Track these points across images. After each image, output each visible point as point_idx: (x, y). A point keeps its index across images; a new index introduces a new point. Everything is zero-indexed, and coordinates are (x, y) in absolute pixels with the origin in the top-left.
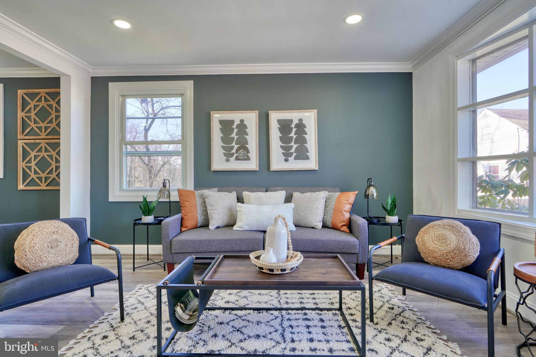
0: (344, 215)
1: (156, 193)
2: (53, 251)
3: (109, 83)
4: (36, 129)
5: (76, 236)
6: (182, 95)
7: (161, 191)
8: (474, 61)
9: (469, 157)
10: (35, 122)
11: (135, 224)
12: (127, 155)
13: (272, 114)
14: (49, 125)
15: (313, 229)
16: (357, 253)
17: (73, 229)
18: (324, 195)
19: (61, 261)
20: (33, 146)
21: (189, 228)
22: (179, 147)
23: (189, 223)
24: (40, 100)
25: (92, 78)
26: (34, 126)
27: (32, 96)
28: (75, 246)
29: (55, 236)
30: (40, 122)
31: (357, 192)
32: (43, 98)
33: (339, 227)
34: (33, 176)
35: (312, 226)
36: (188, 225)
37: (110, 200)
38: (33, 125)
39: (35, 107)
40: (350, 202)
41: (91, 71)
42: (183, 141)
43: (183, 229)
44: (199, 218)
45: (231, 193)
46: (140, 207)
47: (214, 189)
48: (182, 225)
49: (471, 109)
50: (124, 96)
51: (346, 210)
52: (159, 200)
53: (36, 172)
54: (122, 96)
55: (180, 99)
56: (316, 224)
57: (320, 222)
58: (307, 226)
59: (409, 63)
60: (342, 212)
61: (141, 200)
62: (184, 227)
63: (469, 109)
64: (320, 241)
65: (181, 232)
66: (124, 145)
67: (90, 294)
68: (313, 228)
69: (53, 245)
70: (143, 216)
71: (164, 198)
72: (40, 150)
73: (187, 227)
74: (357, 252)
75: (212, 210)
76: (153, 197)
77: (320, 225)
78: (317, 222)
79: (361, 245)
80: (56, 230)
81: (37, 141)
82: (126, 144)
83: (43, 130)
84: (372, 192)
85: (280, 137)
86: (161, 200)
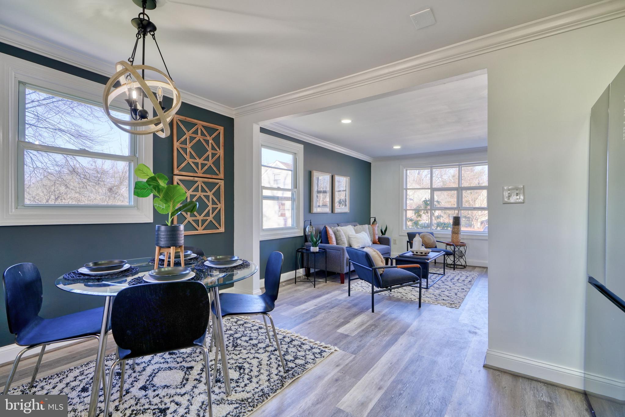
4: (193, 165)
6: (295, 154)
10: (191, 156)
13: (336, 177)
14: (205, 162)
20: (188, 184)
24: (196, 132)
26: (191, 161)
27: (189, 126)
30: (197, 158)
32: (199, 132)
34: (189, 218)
38: (189, 160)
39: (192, 139)
72: (196, 190)
83: (200, 167)
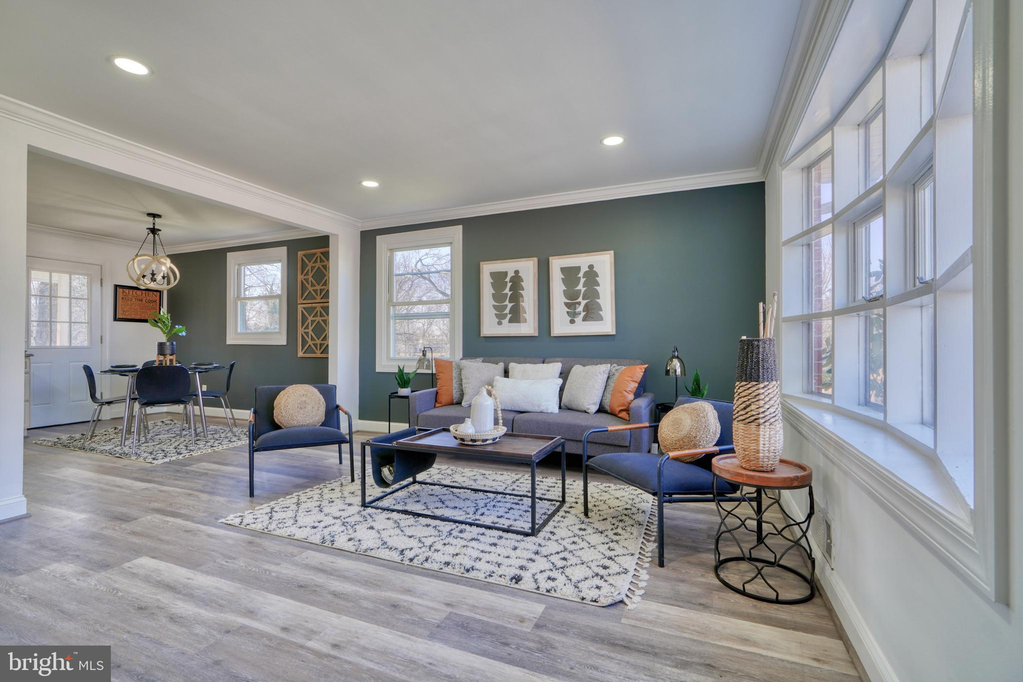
0: (625, 397)
1: (415, 364)
2: (301, 411)
3: (377, 237)
4: (313, 292)
5: (322, 400)
6: (451, 243)
7: (420, 360)
8: (808, 168)
9: (801, 314)
10: (313, 285)
11: (390, 397)
12: (396, 318)
13: (554, 261)
14: (323, 287)
15: (586, 414)
16: (627, 447)
17: (321, 393)
18: (605, 369)
19: (308, 422)
20: (310, 310)
21: (443, 404)
22: (445, 308)
23: (444, 398)
24: (316, 262)
25: (362, 233)
27: (309, 257)
28: (320, 409)
29: (304, 399)
30: (316, 285)
31: (646, 366)
32: (319, 259)
33: (617, 413)
34: (310, 342)
35: (584, 409)
36: (442, 400)
37: (377, 371)
38: (311, 289)
39: (312, 268)
40: (635, 379)
41: (360, 225)
42: (450, 301)
43: (437, 405)
44: (454, 391)
45: (497, 364)
46: (396, 378)
47: (478, 359)
48: (436, 401)
49: (804, 240)
50: (392, 250)
51: (628, 389)
52: (417, 372)
53: (312, 339)
54: (390, 249)
55: (449, 247)
56: (587, 406)
57: (594, 404)
58: (579, 409)
59: (755, 168)
60: (622, 393)
61: (396, 371)
62: (438, 403)
63: (800, 241)
64: (578, 426)
65: (435, 407)
66: (392, 307)
67: (338, 462)
68: (585, 412)
69: (302, 406)
70: (399, 389)
71: (423, 368)
72: (315, 316)
73: (441, 403)
74: (627, 444)
75: (467, 383)
76: (410, 368)
77: (594, 408)
78: (590, 405)
79: (633, 436)
80: (306, 393)
81: (314, 305)
82: (394, 306)
83: (319, 294)
84: (675, 366)
85: (564, 291)
86: (419, 371)
